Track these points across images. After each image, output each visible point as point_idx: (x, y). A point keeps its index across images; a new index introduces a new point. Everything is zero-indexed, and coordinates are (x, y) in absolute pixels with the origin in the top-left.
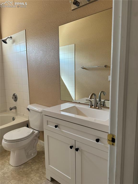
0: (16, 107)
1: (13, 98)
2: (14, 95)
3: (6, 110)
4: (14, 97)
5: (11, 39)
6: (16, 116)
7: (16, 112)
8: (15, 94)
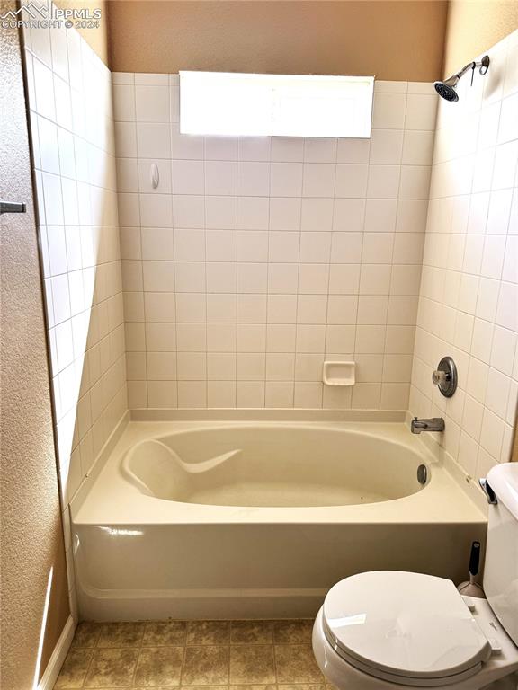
0: (444, 426)
1: (435, 378)
2: (445, 364)
3: (404, 413)
4: (441, 373)
5: (484, 69)
6: (436, 465)
7: (441, 445)
8: (451, 364)
